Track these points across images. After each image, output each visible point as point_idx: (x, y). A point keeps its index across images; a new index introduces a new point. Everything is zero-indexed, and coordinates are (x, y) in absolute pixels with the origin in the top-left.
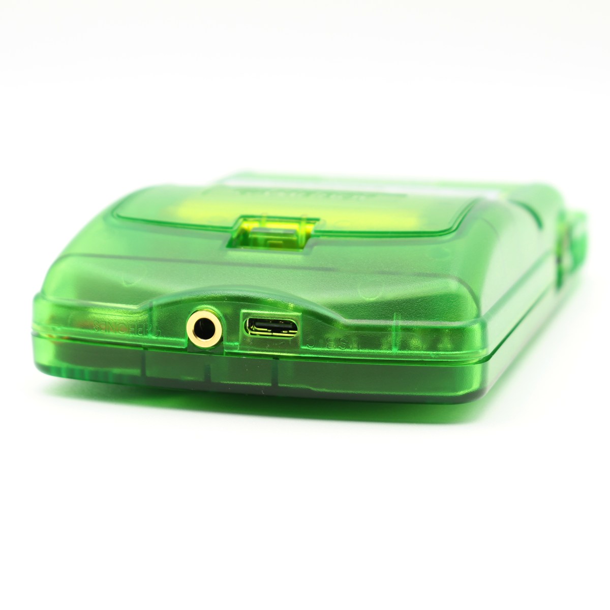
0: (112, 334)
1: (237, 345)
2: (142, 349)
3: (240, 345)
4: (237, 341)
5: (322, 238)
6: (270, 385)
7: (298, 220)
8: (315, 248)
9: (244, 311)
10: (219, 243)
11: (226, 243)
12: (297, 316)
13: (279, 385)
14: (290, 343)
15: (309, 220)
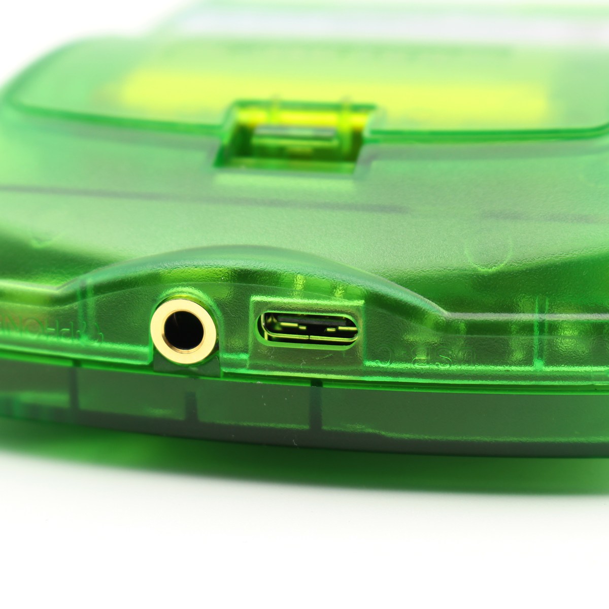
0: (15, 335)
1: (246, 360)
2: (69, 364)
3: (251, 358)
4: (245, 351)
5: (384, 146)
6: (306, 427)
7: (337, 108)
8: (375, 164)
9: (255, 298)
10: (200, 159)
11: (213, 158)
12: (357, 308)
13: (325, 428)
14: (344, 355)
15: (357, 108)
